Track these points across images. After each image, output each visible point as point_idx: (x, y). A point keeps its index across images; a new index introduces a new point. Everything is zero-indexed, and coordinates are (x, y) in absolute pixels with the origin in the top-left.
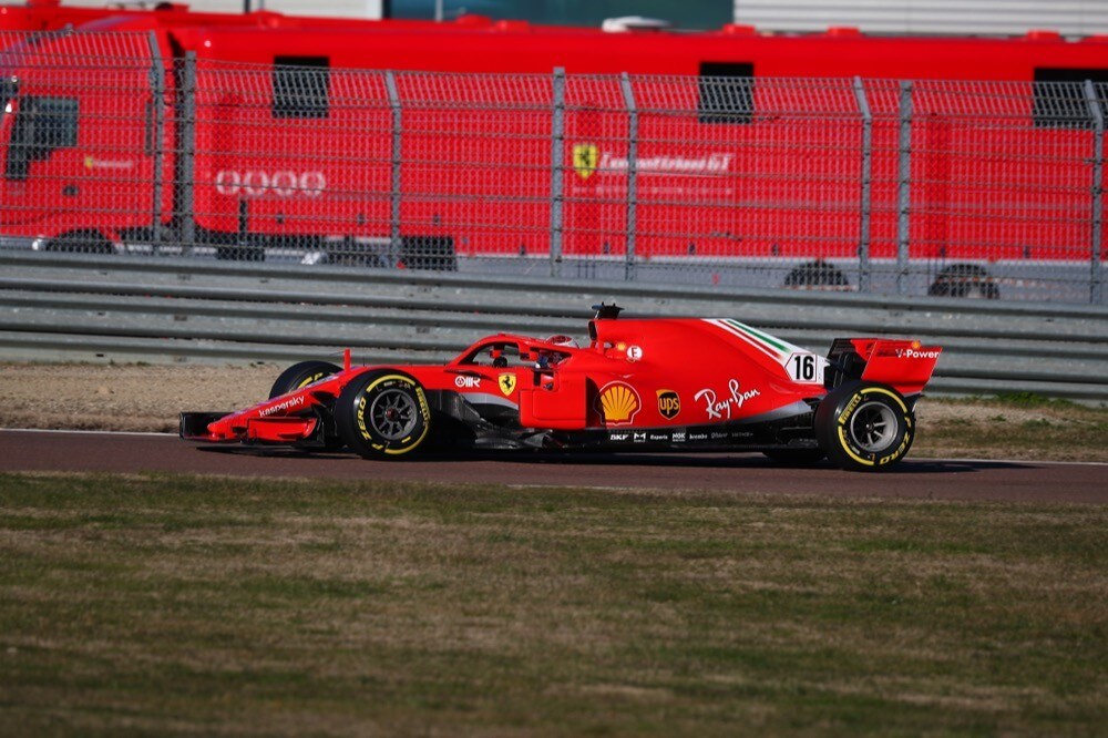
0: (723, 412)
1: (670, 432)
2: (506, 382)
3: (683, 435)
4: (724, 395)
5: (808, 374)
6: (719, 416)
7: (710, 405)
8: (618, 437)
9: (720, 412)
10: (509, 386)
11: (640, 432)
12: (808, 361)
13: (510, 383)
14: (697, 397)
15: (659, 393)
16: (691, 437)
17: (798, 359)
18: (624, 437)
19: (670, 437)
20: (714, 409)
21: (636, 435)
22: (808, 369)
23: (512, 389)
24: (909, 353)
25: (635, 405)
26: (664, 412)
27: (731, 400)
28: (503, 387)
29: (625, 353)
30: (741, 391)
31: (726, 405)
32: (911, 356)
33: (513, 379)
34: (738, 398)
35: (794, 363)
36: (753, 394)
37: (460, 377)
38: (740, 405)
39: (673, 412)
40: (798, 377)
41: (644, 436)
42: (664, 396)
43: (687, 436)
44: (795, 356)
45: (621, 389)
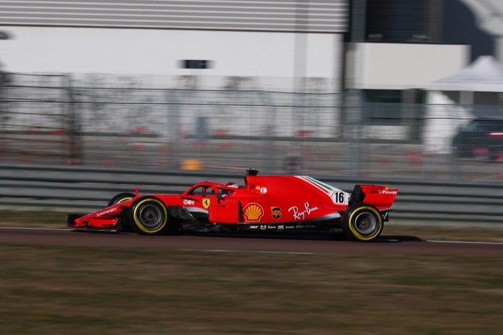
0: (301, 217)
1: (277, 225)
2: (206, 202)
3: (283, 227)
4: (302, 209)
5: (341, 200)
6: (299, 218)
7: (295, 213)
8: (254, 227)
9: (300, 216)
10: (207, 204)
11: (263, 225)
12: (341, 195)
13: (207, 203)
14: (289, 210)
15: (272, 208)
16: (286, 227)
17: (337, 194)
18: (257, 227)
19: (277, 227)
20: (297, 215)
21: (262, 226)
22: (341, 198)
23: (208, 205)
24: (384, 192)
25: (261, 213)
26: (274, 216)
27: (305, 211)
28: (204, 205)
29: (259, 191)
30: (310, 207)
31: (303, 213)
32: (385, 193)
33: (209, 201)
34: (309, 211)
35: (335, 196)
36: (315, 209)
37: (186, 200)
38: (309, 214)
39: (278, 216)
40: (337, 201)
41: (265, 226)
42: (274, 210)
43: (285, 227)
44: (335, 192)
45: (255, 206)
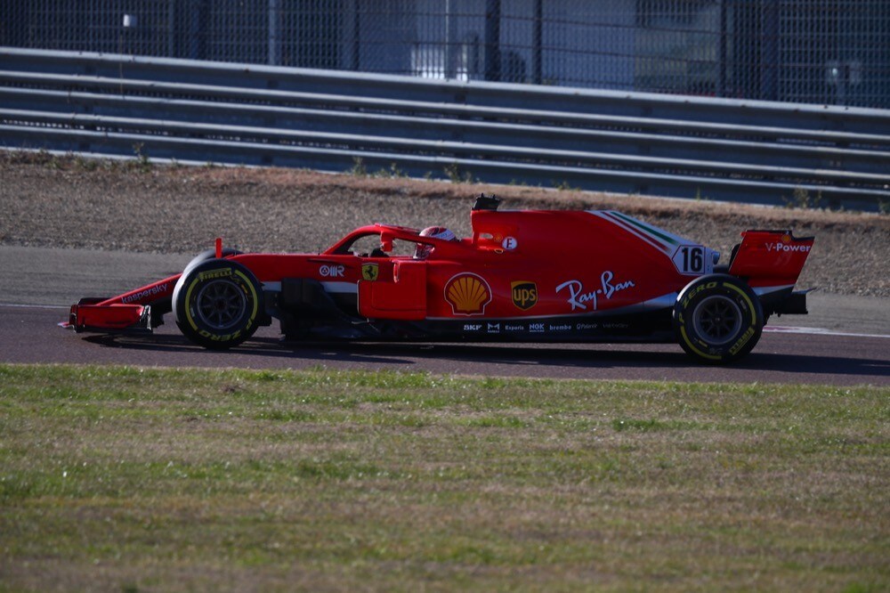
0: (589, 304)
1: (526, 323)
3: (541, 327)
4: (592, 286)
5: (696, 266)
6: (584, 307)
7: (573, 296)
9: (584, 303)
10: (372, 276)
11: (494, 323)
12: (696, 254)
14: (559, 288)
15: (514, 284)
16: (551, 328)
17: (685, 251)
19: (527, 328)
20: (577, 299)
21: (489, 326)
22: (696, 261)
23: (375, 279)
25: (485, 297)
26: (519, 303)
27: (599, 291)
28: (366, 277)
30: (613, 283)
31: (593, 296)
33: (376, 269)
34: (608, 289)
35: (680, 256)
36: (626, 285)
37: (325, 267)
38: (609, 296)
39: (528, 303)
40: (686, 268)
41: (498, 326)
42: (518, 288)
43: (546, 327)
44: (683, 248)
45: (470, 280)
